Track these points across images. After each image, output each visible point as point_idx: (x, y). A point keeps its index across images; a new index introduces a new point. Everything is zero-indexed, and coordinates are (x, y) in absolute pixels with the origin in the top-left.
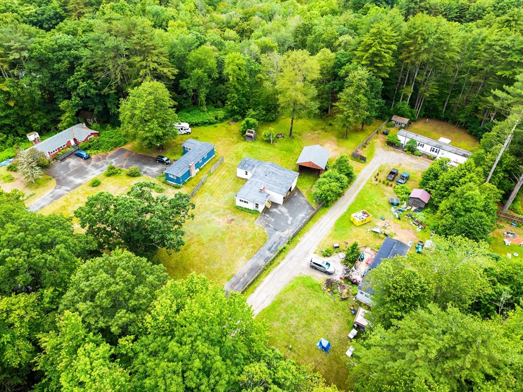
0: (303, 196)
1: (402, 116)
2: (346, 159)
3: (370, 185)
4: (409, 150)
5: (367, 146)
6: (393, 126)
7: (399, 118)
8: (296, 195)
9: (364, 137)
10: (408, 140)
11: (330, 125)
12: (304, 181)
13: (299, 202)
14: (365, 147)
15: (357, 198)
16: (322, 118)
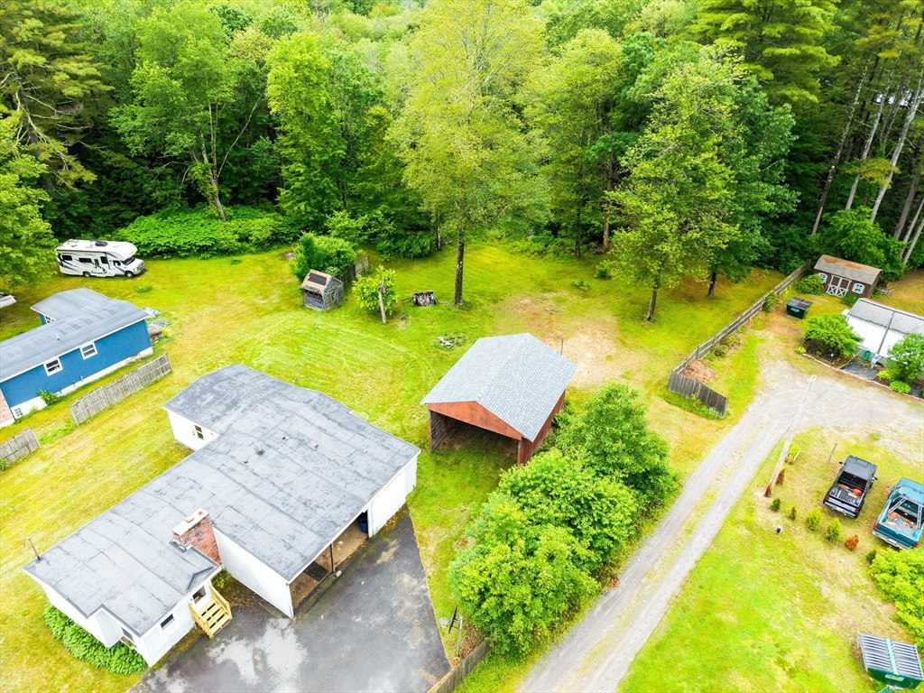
0: (417, 570)
1: (854, 257)
2: (633, 403)
3: (744, 531)
4: (902, 378)
5: (729, 352)
6: (820, 289)
7: (842, 263)
8: (386, 556)
9: (718, 320)
10: (894, 339)
11: (604, 276)
12: (450, 480)
13: (383, 606)
14: (719, 354)
15: (679, 605)
16: (580, 257)
